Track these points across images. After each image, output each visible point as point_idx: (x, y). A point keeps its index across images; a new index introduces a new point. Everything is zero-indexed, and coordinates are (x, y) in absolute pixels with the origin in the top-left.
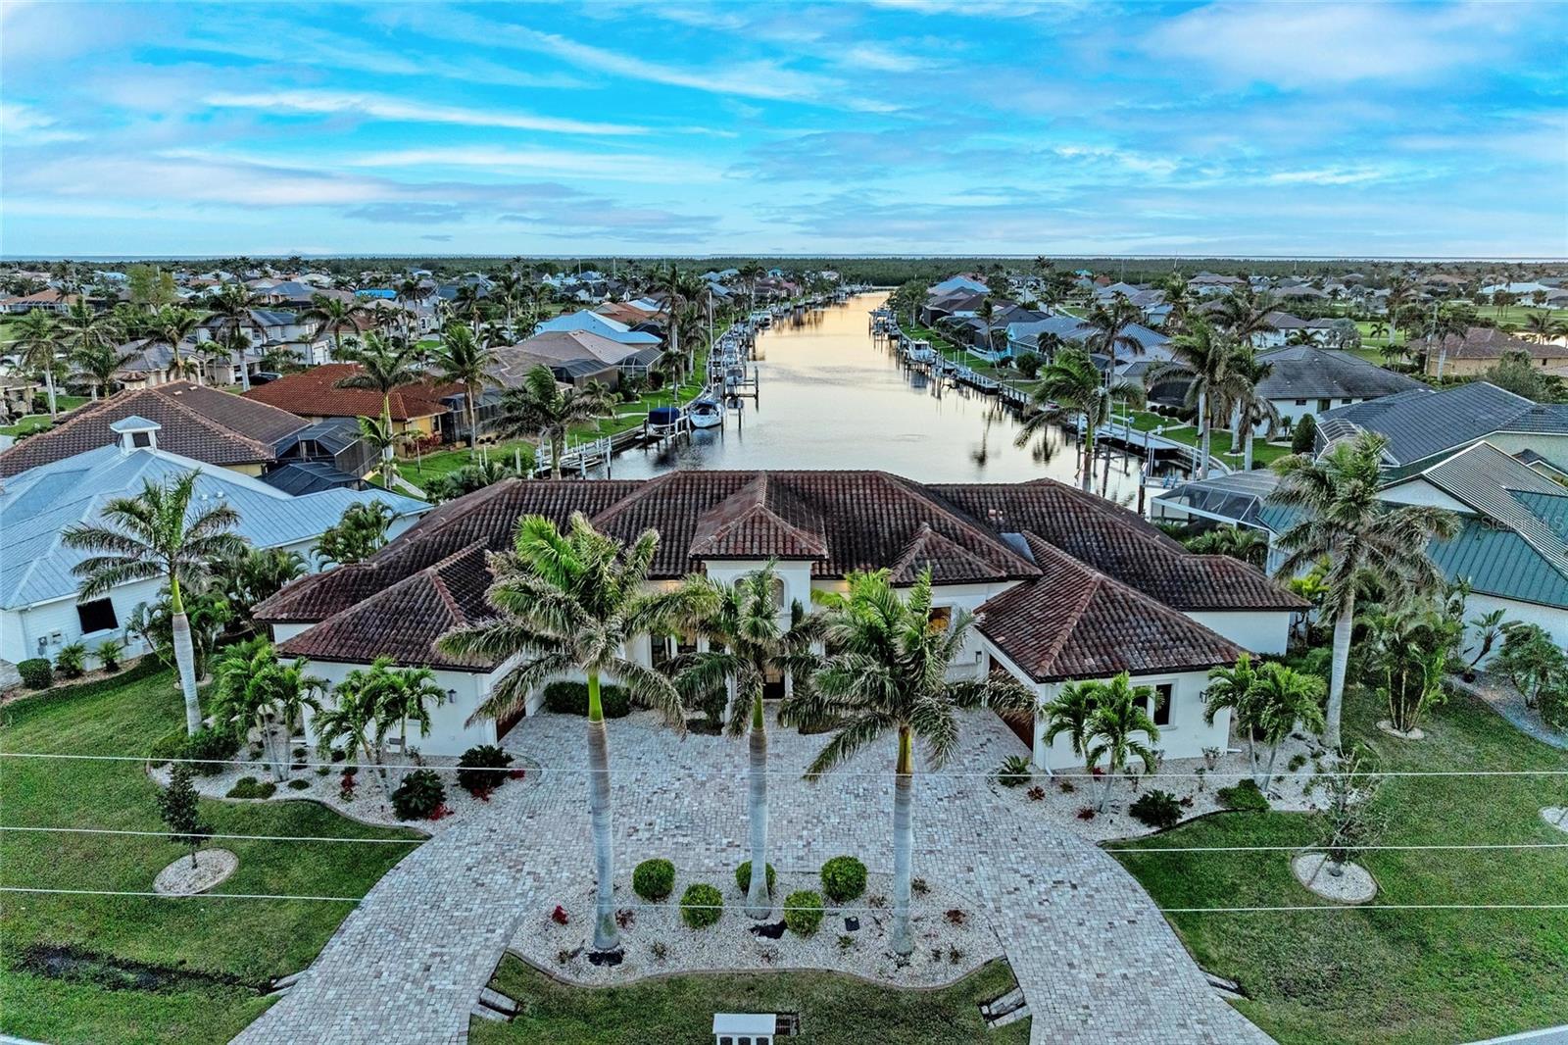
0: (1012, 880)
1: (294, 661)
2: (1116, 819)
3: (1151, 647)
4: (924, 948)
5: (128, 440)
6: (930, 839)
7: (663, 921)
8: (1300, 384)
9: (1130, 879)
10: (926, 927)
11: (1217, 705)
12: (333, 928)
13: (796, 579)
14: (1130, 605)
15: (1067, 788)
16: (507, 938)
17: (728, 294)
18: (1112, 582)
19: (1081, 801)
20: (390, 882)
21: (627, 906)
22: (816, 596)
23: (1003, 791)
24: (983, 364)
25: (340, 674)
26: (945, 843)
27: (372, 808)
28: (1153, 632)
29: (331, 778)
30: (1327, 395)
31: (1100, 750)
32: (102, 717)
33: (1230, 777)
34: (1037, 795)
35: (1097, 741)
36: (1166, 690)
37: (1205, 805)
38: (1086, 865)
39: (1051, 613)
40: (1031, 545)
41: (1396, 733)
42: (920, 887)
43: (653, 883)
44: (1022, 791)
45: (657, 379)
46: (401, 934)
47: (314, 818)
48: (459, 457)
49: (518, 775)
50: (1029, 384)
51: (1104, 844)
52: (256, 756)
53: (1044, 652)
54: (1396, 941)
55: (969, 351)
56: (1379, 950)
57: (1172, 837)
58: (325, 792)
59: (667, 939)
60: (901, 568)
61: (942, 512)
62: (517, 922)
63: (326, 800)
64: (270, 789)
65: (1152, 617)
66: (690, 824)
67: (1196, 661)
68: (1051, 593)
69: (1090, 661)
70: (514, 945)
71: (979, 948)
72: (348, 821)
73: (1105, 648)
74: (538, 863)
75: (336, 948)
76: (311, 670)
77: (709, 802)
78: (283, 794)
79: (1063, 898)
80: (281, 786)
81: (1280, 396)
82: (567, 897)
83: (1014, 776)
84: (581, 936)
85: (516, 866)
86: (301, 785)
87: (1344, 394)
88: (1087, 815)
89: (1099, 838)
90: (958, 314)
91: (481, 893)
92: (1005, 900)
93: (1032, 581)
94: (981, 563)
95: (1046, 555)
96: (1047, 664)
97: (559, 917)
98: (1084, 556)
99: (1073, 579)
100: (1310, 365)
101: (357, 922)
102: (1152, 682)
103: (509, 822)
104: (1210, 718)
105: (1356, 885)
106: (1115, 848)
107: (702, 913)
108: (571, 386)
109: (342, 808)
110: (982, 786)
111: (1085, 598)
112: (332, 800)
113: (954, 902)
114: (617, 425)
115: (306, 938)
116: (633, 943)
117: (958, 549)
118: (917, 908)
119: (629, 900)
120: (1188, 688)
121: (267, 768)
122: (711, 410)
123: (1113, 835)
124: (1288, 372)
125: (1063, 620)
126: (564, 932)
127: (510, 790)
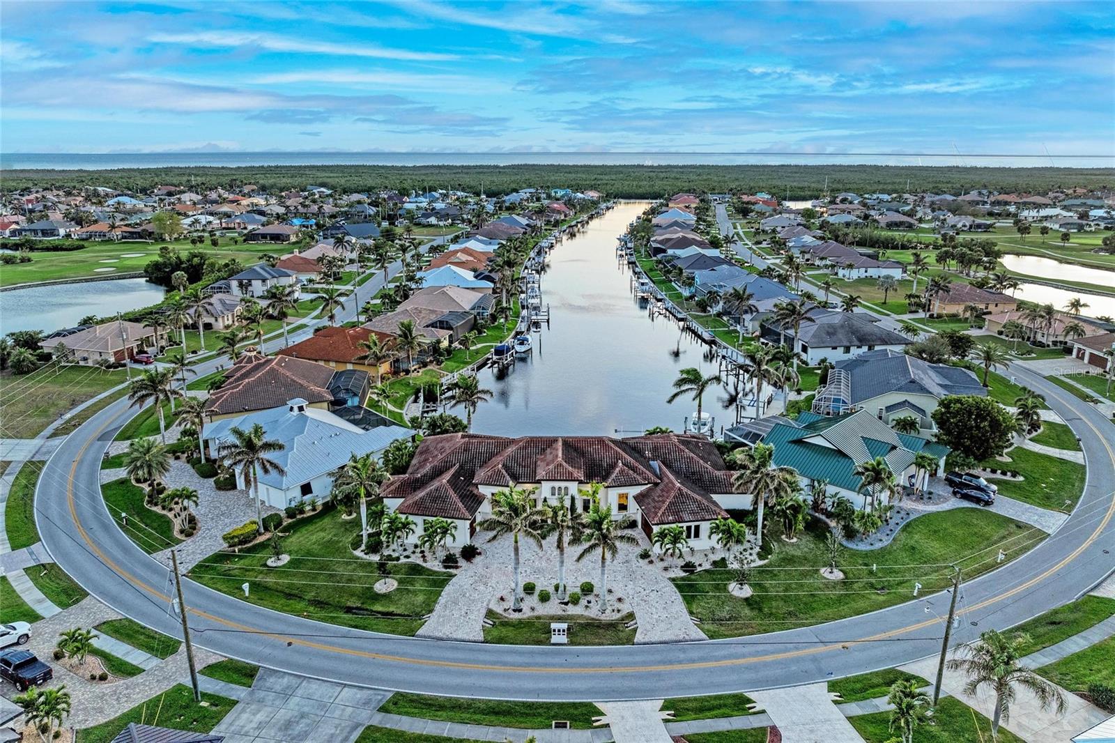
0: (639, 589)
1: (405, 516)
2: (675, 570)
3: (693, 513)
4: (610, 608)
5: (296, 409)
6: (615, 577)
7: (533, 600)
8: (834, 338)
9: (675, 589)
10: (611, 603)
11: (712, 533)
12: (435, 602)
13: (573, 487)
14: (688, 496)
15: (662, 560)
16: (488, 605)
17: (527, 225)
18: (683, 488)
19: (665, 564)
20: (447, 589)
21: (521, 596)
22: (580, 491)
23: (640, 560)
24: (679, 296)
25: (419, 520)
26: (620, 577)
27: (435, 565)
28: (694, 507)
29: (416, 554)
30: (848, 344)
31: (669, 549)
32: (323, 530)
33: (717, 557)
34: (651, 562)
35: (668, 546)
36: (697, 528)
37: (707, 566)
38: (662, 585)
39: (660, 499)
40: (660, 467)
41: (787, 540)
42: (610, 591)
43: (529, 589)
44: (647, 561)
45: (494, 318)
46: (456, 604)
47: (415, 570)
48: (403, 382)
49: (480, 554)
50: (703, 317)
51: (669, 579)
52: (388, 546)
53: (656, 514)
54: (752, 609)
55: (673, 283)
56: (747, 611)
57: (693, 577)
58: (416, 559)
59: (535, 606)
60: (610, 480)
61: (626, 456)
62: (490, 601)
63: (418, 562)
64: (398, 559)
65: (695, 501)
66: (538, 571)
67: (707, 518)
68: (662, 490)
69: (671, 518)
70: (490, 607)
71: (626, 608)
72: (428, 569)
73: (676, 513)
74: (493, 582)
75: (437, 607)
76: (411, 518)
77: (544, 564)
78: (403, 560)
79: (653, 595)
80: (401, 557)
81: (822, 345)
82: (504, 593)
83: (645, 555)
84: (510, 603)
85: (486, 584)
86: (407, 557)
87: (858, 344)
88: (666, 569)
89: (668, 576)
90: (670, 252)
91: (477, 592)
92: (636, 595)
93: (656, 484)
94: (638, 477)
95: (664, 473)
96: (656, 519)
97: (502, 599)
98: (677, 473)
99: (670, 485)
100: (842, 326)
101: (442, 600)
102: (693, 524)
103: (480, 570)
104: (710, 537)
105: (747, 592)
106: (673, 580)
107: (544, 598)
108: (451, 332)
109: (424, 565)
110: (634, 559)
111: (672, 494)
112: (420, 562)
113: (620, 595)
114: (477, 353)
115: (428, 605)
116: (525, 606)
117: (631, 472)
118: (608, 597)
119: (522, 595)
120: (705, 527)
121: (394, 551)
122: (525, 342)
123: (673, 575)
124: (830, 330)
125: (664, 502)
126: (503, 603)
127: (478, 559)
